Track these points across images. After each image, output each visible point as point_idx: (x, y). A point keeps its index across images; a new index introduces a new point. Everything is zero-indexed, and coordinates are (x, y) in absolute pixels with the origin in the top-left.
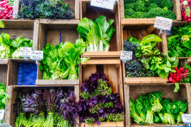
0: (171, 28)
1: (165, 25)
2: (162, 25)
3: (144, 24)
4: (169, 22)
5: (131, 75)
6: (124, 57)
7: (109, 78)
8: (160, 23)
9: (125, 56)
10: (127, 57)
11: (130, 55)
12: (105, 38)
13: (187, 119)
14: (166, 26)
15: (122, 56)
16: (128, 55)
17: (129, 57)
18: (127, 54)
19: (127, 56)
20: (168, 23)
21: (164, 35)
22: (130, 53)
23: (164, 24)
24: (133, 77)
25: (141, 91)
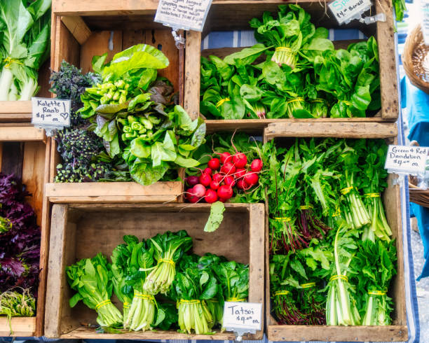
0: (203, 23)
1: (188, 15)
2: (178, 13)
3: (122, 11)
4: (200, 4)
5: (66, 176)
6: (43, 116)
7: (39, 185)
8: (171, 7)
9: (46, 114)
10: (54, 119)
11: (61, 109)
12: (22, 59)
13: (238, 318)
14: (189, 18)
15: (38, 115)
16: (57, 111)
17: (61, 119)
18: (51, 108)
19: (54, 115)
20: (196, 7)
21: (191, 46)
22: (61, 104)
23: (186, 10)
24: (72, 181)
25: (140, 229)
